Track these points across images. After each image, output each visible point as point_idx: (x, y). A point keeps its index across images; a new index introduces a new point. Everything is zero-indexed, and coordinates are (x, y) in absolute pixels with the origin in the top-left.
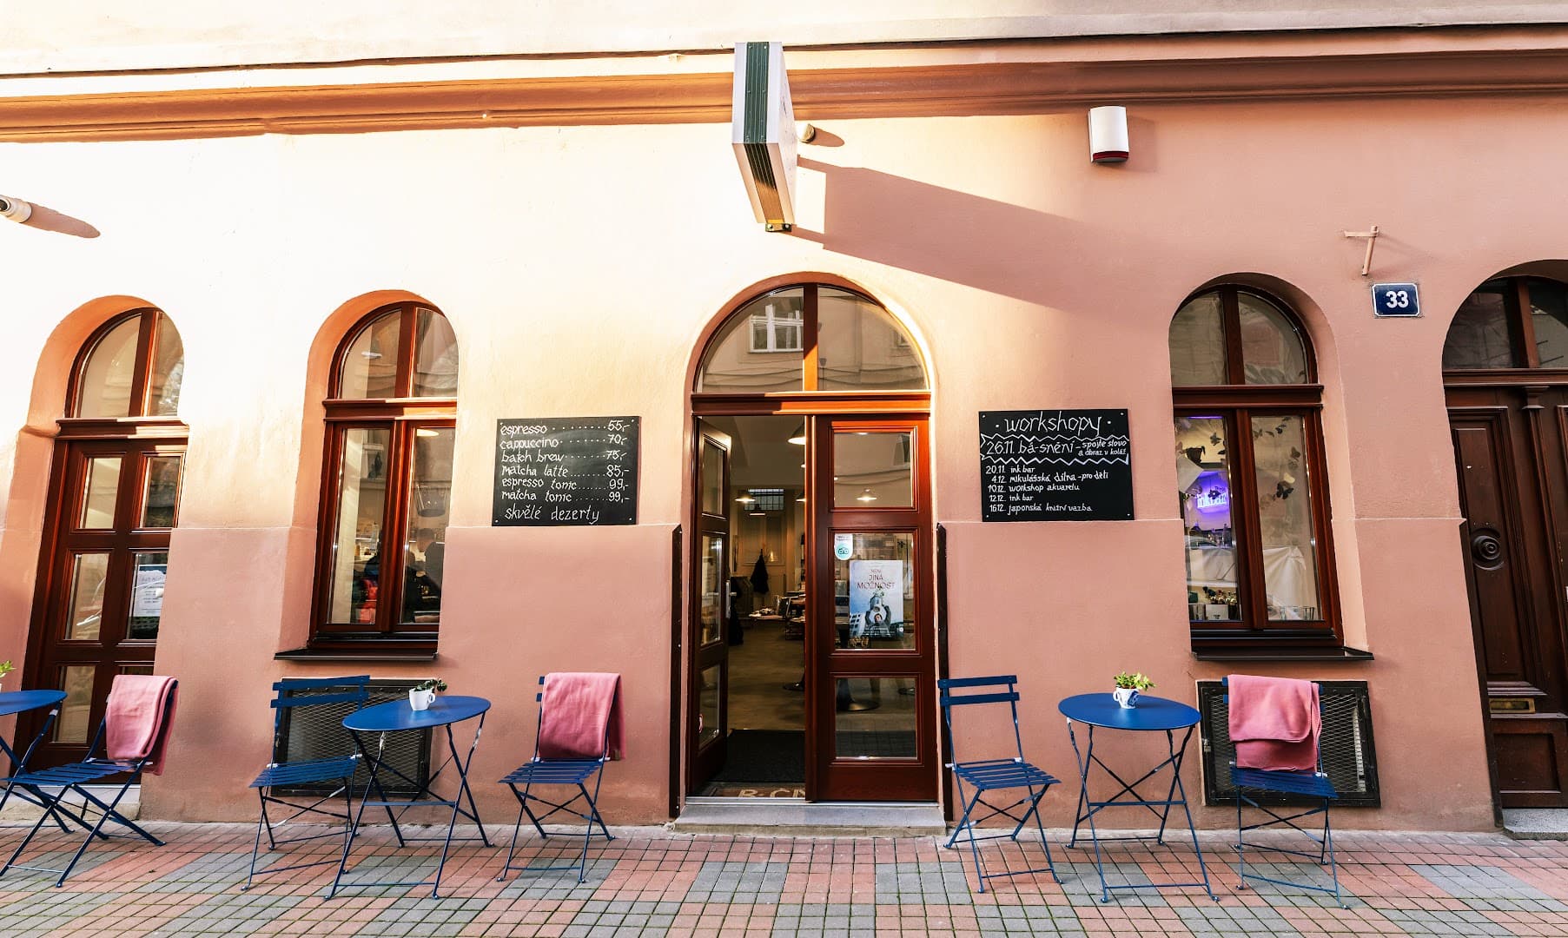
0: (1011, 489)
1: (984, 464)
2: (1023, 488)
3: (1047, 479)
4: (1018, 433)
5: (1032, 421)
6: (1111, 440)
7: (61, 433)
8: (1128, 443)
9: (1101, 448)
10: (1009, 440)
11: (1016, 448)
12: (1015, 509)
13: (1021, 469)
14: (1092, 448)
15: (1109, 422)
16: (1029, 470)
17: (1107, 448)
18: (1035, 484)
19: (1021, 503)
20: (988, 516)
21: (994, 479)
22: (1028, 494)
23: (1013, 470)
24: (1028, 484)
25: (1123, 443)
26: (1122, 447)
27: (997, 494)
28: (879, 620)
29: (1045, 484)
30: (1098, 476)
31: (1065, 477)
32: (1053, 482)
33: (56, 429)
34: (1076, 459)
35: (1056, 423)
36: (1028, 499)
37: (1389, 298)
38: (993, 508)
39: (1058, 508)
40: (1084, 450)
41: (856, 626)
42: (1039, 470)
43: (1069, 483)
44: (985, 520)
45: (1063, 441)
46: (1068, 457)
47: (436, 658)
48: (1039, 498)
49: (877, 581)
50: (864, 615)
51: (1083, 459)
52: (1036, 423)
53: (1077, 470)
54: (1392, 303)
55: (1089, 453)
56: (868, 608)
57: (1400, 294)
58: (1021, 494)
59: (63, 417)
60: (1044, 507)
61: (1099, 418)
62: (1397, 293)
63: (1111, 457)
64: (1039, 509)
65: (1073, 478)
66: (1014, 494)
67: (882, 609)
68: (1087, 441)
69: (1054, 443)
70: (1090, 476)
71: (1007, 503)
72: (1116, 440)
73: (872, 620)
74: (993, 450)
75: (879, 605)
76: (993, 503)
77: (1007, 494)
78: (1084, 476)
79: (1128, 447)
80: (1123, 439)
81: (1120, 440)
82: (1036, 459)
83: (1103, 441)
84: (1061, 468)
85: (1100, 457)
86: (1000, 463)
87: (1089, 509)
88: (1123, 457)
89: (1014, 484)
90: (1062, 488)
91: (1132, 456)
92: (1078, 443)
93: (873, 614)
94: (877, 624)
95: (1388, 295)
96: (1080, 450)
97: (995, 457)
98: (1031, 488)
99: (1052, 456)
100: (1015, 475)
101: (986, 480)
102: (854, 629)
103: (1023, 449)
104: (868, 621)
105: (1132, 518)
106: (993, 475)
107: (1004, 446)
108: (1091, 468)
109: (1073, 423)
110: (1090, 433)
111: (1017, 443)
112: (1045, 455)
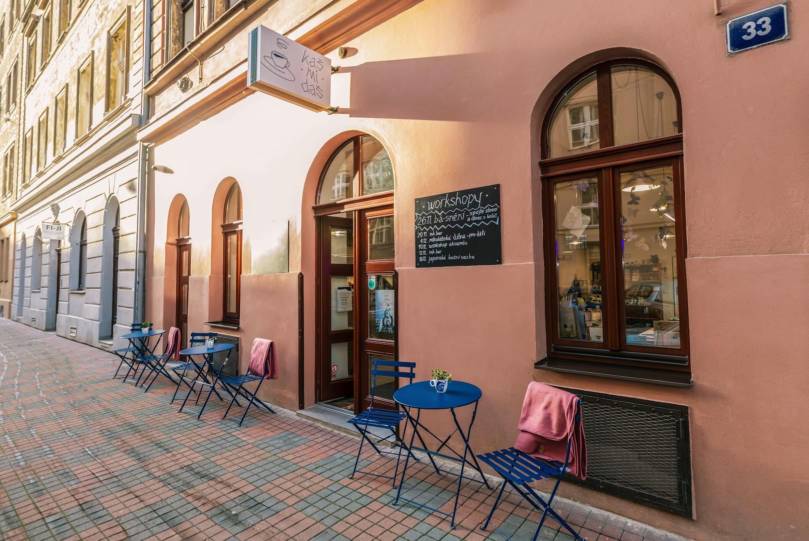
0: (430, 247)
1: (417, 231)
2: (436, 245)
3: (449, 239)
4: (435, 209)
5: (442, 201)
6: (487, 208)
7: (178, 243)
8: (499, 209)
9: (481, 215)
10: (429, 215)
11: (433, 221)
12: (432, 259)
13: (435, 234)
14: (475, 215)
15: (487, 196)
16: (440, 234)
17: (485, 214)
18: (443, 242)
19: (435, 255)
20: (419, 264)
21: (421, 241)
22: (439, 249)
23: (431, 234)
24: (439, 242)
25: (495, 210)
26: (494, 212)
27: (423, 250)
28: (388, 324)
29: (448, 242)
30: (479, 234)
31: (460, 236)
32: (452, 240)
33: (176, 242)
34: (466, 224)
35: (455, 201)
36: (439, 252)
37: (746, 30)
38: (421, 259)
39: (455, 257)
40: (471, 217)
41: (379, 326)
42: (445, 233)
43: (461, 240)
44: (417, 266)
45: (458, 212)
46: (461, 222)
47: (239, 328)
48: (446, 251)
49: (387, 302)
50: (382, 320)
51: (470, 223)
52: (444, 201)
53: (466, 231)
54: (749, 34)
55: (474, 219)
56: (384, 317)
57: (760, 22)
58: (435, 249)
59: (177, 238)
60: (447, 258)
61: (481, 194)
62: (756, 22)
63: (487, 220)
64: (444, 258)
65: (464, 237)
66: (431, 249)
67: (389, 317)
68: (473, 210)
69: (453, 214)
70: (474, 235)
71: (428, 256)
72: (491, 208)
73: (385, 324)
74: (421, 223)
75: (388, 315)
76: (421, 256)
77: (428, 250)
78: (471, 235)
79: (499, 212)
80: (496, 207)
81: (493, 208)
82: (443, 226)
83: (482, 209)
84: (457, 231)
85: (480, 221)
86: (425, 230)
87: (473, 257)
88: (495, 220)
89: (432, 243)
90: (457, 244)
91: (502, 219)
92: (468, 213)
93: (386, 320)
94: (387, 326)
95: (745, 27)
96: (468, 217)
97: (422, 227)
98: (440, 245)
99: (453, 223)
100: (432, 237)
101: (418, 241)
102: (378, 328)
103: (436, 220)
104: (383, 324)
105: (500, 263)
106: (421, 238)
107: (427, 219)
108: (475, 229)
109: (465, 199)
110: (475, 205)
111: (433, 215)
112: (448, 223)
